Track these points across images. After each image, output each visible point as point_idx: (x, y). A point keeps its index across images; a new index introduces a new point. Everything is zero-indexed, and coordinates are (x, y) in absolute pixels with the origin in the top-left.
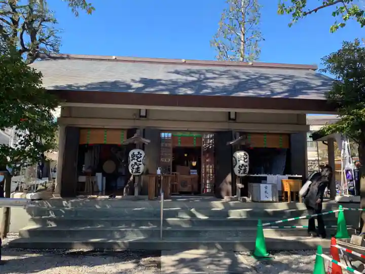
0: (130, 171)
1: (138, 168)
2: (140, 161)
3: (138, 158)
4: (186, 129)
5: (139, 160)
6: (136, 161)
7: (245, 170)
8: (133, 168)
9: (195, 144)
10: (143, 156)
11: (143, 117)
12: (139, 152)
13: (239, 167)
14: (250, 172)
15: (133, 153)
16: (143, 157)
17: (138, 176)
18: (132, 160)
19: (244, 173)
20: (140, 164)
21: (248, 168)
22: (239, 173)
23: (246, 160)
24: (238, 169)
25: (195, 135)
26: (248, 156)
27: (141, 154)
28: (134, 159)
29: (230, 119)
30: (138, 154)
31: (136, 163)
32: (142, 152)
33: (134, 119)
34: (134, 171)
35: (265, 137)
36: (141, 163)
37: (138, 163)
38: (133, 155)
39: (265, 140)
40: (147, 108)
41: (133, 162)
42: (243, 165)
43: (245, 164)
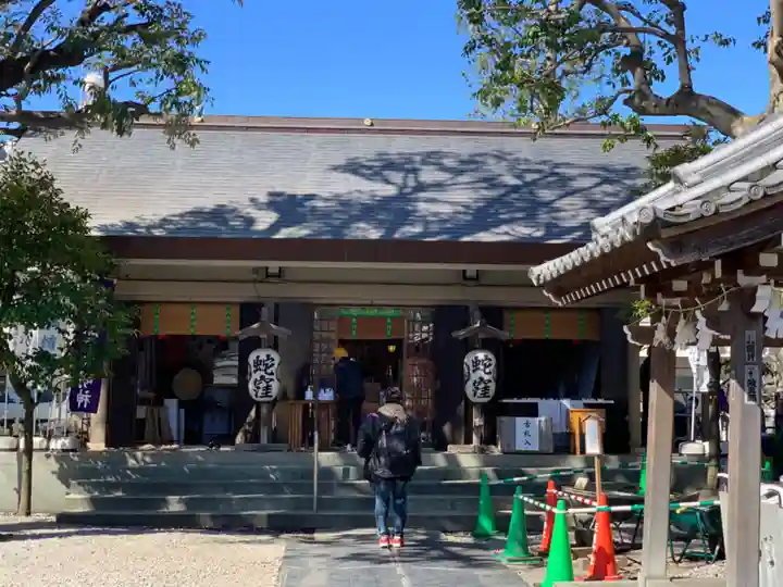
0: (252, 393)
1: (268, 388)
2: (272, 374)
3: (267, 367)
4: (369, 302)
5: (269, 371)
6: (263, 373)
7: (486, 388)
8: (258, 388)
9: (389, 334)
10: (276, 362)
11: (273, 276)
12: (268, 356)
13: (474, 384)
14: (499, 394)
15: (258, 357)
16: (276, 366)
17: (268, 402)
18: (255, 371)
19: (485, 395)
20: (272, 380)
21: (492, 386)
22: (475, 396)
23: (487, 370)
24: (473, 387)
25: (390, 312)
26: (494, 362)
27: (273, 359)
28: (260, 369)
29: (465, 278)
30: (268, 359)
31: (263, 378)
32: (274, 355)
33: (255, 281)
34: (259, 394)
35: (546, 315)
36: (274, 377)
37: (267, 377)
38: (258, 362)
39: (547, 322)
40: (281, 266)
41: (257, 376)
42: (481, 379)
43: (486, 377)
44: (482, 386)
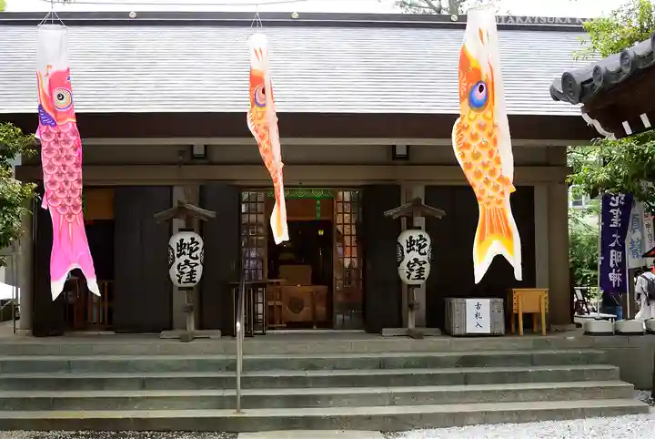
0: (175, 279)
1: (192, 272)
2: (197, 258)
3: (192, 251)
4: (297, 184)
5: (194, 255)
6: (187, 257)
7: (421, 270)
8: (183, 273)
9: (318, 215)
10: (200, 247)
11: (199, 157)
12: (192, 239)
13: (408, 266)
15: (182, 240)
16: (200, 250)
17: (192, 288)
18: (179, 256)
19: (419, 277)
20: (196, 264)
21: (427, 268)
22: (408, 277)
23: (423, 251)
24: (406, 269)
25: (319, 194)
26: (428, 242)
27: (198, 243)
28: (184, 253)
29: (395, 156)
30: (192, 243)
31: (187, 262)
32: (198, 238)
33: (180, 164)
34: (183, 280)
36: (198, 262)
37: (192, 261)
38: (181, 246)
40: (206, 144)
41: (180, 260)
42: (416, 260)
43: (421, 258)
44: (417, 267)
